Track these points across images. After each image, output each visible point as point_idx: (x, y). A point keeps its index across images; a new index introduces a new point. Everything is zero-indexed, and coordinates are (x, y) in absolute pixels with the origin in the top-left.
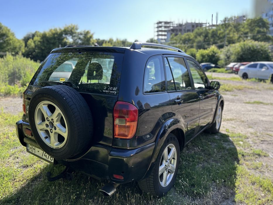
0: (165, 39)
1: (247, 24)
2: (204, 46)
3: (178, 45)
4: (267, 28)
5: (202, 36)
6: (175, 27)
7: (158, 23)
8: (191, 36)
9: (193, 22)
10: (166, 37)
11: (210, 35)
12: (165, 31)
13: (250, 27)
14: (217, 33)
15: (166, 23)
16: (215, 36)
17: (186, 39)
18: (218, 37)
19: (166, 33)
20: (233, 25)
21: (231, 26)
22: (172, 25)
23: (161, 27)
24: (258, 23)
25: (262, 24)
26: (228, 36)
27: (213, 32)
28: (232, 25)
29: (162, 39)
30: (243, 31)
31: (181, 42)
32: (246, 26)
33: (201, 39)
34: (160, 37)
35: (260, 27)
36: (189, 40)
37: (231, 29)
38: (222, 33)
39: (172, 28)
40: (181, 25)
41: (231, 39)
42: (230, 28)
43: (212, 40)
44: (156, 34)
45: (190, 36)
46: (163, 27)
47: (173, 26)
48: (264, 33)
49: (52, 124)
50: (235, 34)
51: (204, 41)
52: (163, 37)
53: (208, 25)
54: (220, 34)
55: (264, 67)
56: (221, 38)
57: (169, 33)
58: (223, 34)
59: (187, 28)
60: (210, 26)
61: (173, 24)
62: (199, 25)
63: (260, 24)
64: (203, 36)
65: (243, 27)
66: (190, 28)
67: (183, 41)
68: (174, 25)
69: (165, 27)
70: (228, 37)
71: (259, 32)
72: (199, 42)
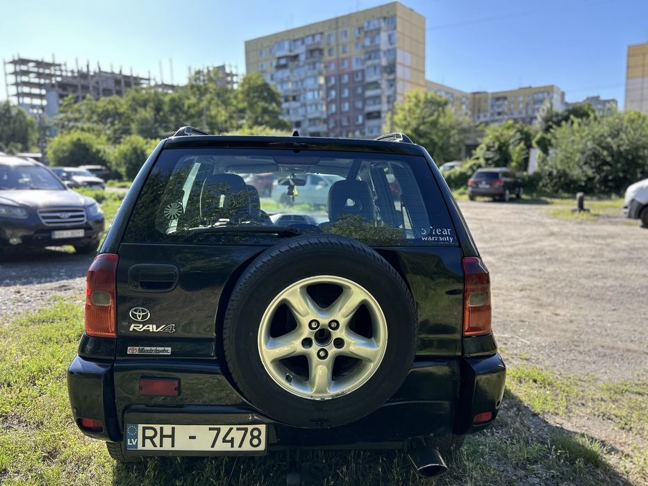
0: (42, 108)
1: (242, 93)
2: (157, 132)
3: (86, 126)
4: (279, 104)
5: (148, 109)
6: (67, 77)
7: (14, 62)
8: (122, 106)
9: (117, 71)
10: (45, 102)
11: (166, 108)
12: (39, 86)
13: (248, 98)
14: (183, 105)
15: (39, 64)
16: (178, 110)
17: (107, 110)
18: (186, 113)
19: (44, 92)
20: (215, 90)
21: (211, 93)
22: (58, 73)
23: (26, 73)
24: (261, 92)
25: (269, 94)
26: (208, 113)
27: (173, 100)
28: (211, 90)
29: (33, 107)
30: (235, 106)
31: (95, 118)
32: (240, 96)
33: (147, 113)
34: (27, 100)
35: (264, 99)
36: (117, 115)
37: (212, 99)
38: (194, 106)
39: (59, 79)
40: (84, 76)
41: (214, 121)
42: (208, 96)
43: (173, 118)
44: (13, 90)
45: (118, 105)
46: (32, 75)
47: (61, 76)
48: (274, 114)
50: (220, 109)
51: (156, 121)
52: (37, 102)
53: (153, 83)
54: (189, 107)
55: (321, 182)
56: (192, 116)
57: (54, 94)
58: (196, 109)
59: (102, 86)
60: (157, 86)
61: (61, 70)
62: (133, 82)
63: (265, 94)
64: (150, 107)
65: (236, 98)
66: (111, 85)
67: (99, 115)
68: (64, 74)
69: (39, 75)
70: (207, 116)
71: (265, 111)
72: (144, 122)
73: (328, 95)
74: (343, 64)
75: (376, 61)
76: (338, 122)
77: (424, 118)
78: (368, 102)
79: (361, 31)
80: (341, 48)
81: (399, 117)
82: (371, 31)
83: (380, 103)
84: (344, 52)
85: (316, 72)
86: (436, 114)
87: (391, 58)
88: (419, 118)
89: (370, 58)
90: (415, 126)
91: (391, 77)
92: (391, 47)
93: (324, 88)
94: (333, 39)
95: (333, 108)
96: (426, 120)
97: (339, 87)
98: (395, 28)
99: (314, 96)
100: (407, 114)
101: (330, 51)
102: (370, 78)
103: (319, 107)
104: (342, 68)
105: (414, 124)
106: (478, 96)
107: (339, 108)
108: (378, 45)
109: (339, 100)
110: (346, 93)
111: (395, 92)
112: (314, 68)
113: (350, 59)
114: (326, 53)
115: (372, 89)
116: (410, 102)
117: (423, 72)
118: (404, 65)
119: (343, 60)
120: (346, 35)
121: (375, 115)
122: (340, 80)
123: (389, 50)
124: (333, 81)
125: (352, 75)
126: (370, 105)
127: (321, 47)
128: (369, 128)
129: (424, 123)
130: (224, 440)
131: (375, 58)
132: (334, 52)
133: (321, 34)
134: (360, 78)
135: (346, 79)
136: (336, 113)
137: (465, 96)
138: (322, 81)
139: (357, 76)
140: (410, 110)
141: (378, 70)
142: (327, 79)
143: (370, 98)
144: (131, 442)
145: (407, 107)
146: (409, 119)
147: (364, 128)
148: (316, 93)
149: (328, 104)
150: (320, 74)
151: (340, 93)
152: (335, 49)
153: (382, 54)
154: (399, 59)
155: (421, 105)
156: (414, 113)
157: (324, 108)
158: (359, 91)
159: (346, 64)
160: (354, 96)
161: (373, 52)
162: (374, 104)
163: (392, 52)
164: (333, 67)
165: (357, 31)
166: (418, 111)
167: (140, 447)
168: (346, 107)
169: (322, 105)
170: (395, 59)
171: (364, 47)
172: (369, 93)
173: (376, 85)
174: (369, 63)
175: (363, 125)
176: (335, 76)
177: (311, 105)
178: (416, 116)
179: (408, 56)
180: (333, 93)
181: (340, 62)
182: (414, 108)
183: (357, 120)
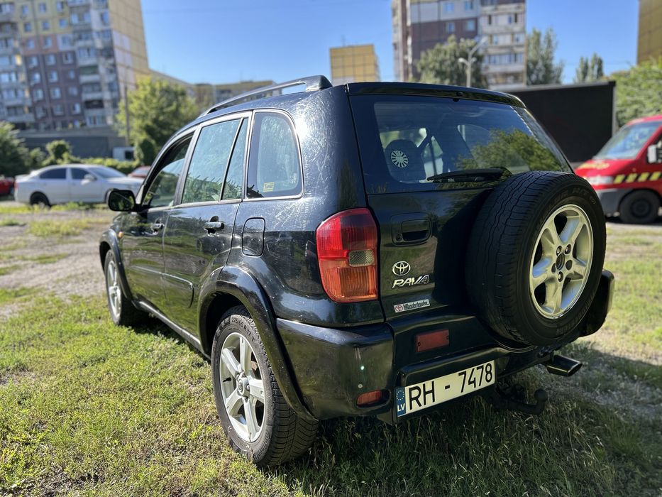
49: (559, 263)
55: (88, 176)
73: (29, 78)
74: (46, 43)
75: (89, 43)
76: (49, 111)
77: (162, 108)
78: (85, 89)
79: (65, 5)
80: (40, 24)
81: (134, 107)
82: (78, 7)
83: (100, 90)
84: (45, 28)
85: (10, 50)
86: (175, 104)
87: (107, 40)
88: (156, 108)
89: (80, 38)
90: (154, 116)
91: (111, 61)
92: (105, 28)
93: (24, 69)
94: (28, 12)
95: (40, 95)
96: (165, 110)
97: (44, 69)
98: (107, 6)
99: (10, 79)
100: (143, 103)
101: (26, 26)
102: (85, 61)
103: (20, 92)
104: (45, 47)
105: (153, 114)
106: (202, 88)
107: (47, 94)
108: (89, 25)
109: (46, 85)
110: (55, 77)
111: (117, 79)
112: (7, 46)
113: (54, 37)
114: (21, 27)
115: (88, 74)
116: (144, 89)
117: (146, 59)
118: (123, 50)
119: (45, 38)
120: (45, 9)
121: (95, 103)
122: (44, 61)
123: (103, 32)
124: (35, 62)
125: (60, 56)
126: (87, 92)
127: (13, 20)
128: (90, 118)
129: (163, 113)
130: (470, 383)
131: (87, 39)
132: (33, 27)
133: (12, 4)
134: (70, 61)
135: (52, 61)
136: (44, 100)
137: (190, 87)
138: (19, 61)
139: (67, 59)
140: (145, 99)
141: (92, 52)
142: (26, 60)
143: (87, 84)
144: (400, 408)
145: (142, 96)
146: (145, 108)
147: (85, 118)
148: (13, 76)
149: (32, 90)
150: (16, 52)
151: (46, 76)
152: (33, 24)
153: (95, 35)
154: (117, 42)
155: (158, 94)
156: (151, 102)
157: (27, 94)
158: (72, 75)
159: (50, 43)
160: (65, 82)
161: (83, 32)
162: (93, 91)
163: (107, 33)
164: (32, 46)
165: (59, 6)
166: (155, 100)
167: (408, 411)
168: (57, 93)
169: (23, 90)
170: (112, 42)
171: (70, 24)
172: (85, 78)
173: (93, 69)
174: (81, 43)
175: (82, 115)
176: (37, 56)
177: (8, 90)
178: (153, 105)
179: (126, 39)
180: (37, 76)
181: (41, 40)
182: (149, 96)
183: (74, 109)
